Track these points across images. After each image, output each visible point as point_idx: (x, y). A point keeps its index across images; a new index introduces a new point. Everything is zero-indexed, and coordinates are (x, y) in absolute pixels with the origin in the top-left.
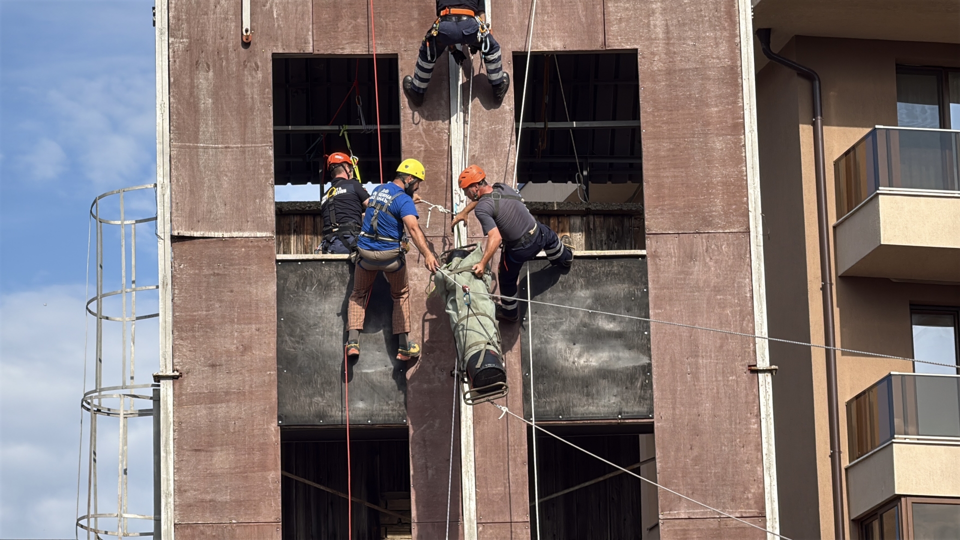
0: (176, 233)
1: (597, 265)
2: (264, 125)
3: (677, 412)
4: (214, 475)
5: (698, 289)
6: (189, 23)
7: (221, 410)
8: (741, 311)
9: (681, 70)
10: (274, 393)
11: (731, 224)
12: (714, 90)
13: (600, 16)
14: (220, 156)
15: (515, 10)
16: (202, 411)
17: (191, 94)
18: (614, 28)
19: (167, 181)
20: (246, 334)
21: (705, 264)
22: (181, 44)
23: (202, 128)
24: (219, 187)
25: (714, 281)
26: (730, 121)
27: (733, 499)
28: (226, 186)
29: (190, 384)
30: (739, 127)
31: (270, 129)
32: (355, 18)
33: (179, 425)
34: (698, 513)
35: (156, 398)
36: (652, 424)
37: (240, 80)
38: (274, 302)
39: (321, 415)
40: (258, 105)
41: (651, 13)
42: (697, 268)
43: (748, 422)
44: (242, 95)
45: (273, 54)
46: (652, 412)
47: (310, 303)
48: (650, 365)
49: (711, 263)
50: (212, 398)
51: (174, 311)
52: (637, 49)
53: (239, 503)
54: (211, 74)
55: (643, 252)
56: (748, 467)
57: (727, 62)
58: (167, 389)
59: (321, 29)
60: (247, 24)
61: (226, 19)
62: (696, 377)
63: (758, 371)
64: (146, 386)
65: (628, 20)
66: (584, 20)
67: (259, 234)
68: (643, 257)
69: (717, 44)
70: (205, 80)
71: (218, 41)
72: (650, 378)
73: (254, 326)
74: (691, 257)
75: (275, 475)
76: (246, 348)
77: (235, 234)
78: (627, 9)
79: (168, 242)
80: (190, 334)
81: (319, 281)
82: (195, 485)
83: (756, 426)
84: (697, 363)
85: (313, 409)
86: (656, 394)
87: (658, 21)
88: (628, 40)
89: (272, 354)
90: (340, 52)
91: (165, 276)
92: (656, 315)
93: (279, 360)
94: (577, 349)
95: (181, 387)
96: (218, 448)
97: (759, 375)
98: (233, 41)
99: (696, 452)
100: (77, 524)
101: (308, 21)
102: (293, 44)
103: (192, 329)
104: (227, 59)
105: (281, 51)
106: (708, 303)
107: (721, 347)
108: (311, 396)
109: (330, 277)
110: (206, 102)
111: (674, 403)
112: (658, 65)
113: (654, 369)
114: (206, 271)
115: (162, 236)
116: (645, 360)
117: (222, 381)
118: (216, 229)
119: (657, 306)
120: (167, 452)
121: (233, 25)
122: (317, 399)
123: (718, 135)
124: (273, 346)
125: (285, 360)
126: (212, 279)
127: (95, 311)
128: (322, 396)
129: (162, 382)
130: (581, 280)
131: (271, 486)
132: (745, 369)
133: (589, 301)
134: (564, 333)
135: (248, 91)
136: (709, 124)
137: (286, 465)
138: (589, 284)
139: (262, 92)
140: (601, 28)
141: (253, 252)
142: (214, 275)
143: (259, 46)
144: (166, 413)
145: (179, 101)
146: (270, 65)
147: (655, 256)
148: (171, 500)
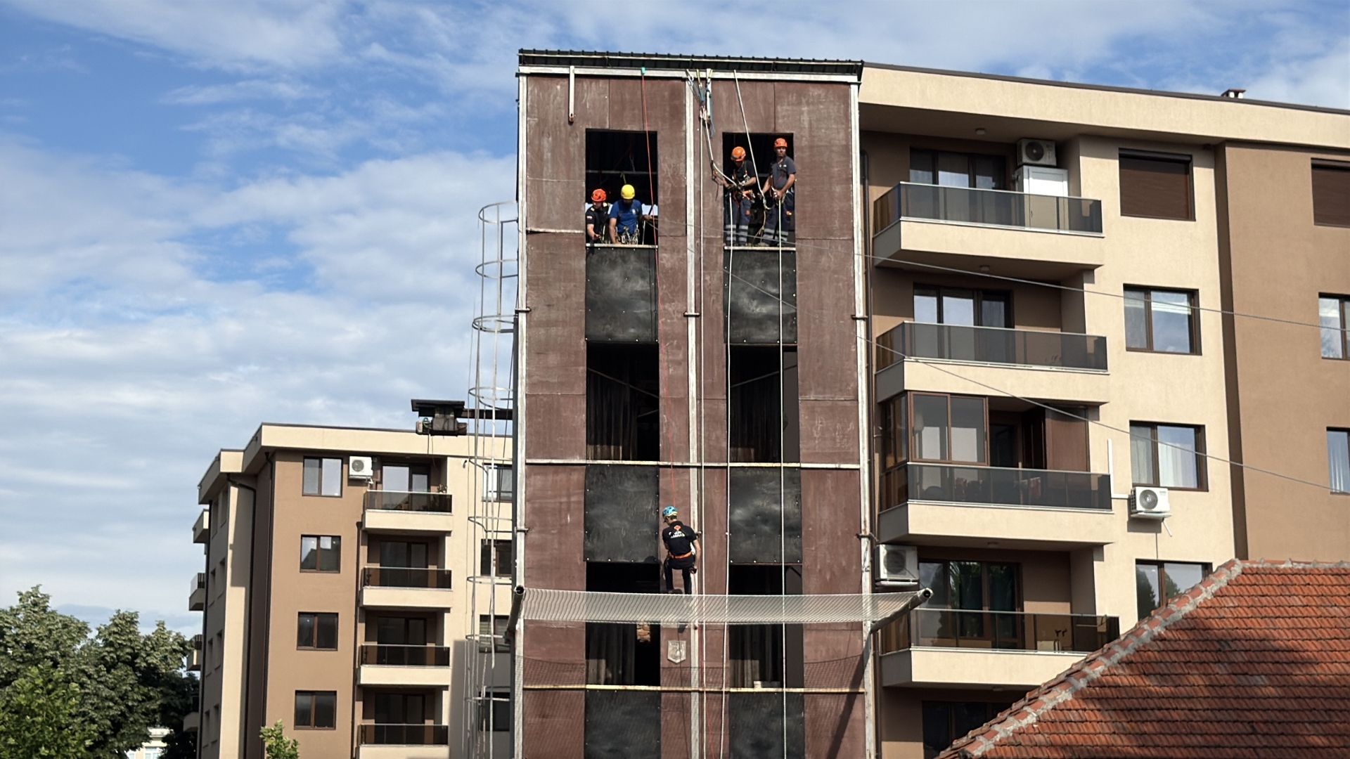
0: (529, 229)
1: (768, 255)
2: (580, 169)
3: (811, 340)
4: (548, 368)
5: (825, 271)
6: (538, 109)
7: (553, 330)
8: (848, 285)
9: (818, 146)
10: (583, 322)
11: (844, 235)
12: (836, 158)
13: (772, 114)
14: (555, 187)
15: (725, 109)
16: (542, 331)
17: (539, 149)
18: (780, 121)
19: (525, 199)
20: (568, 289)
21: (828, 257)
22: (534, 121)
23: (545, 169)
24: (554, 203)
25: (833, 267)
26: (844, 176)
27: (841, 390)
28: (558, 202)
29: (536, 315)
30: (850, 180)
31: (584, 172)
32: (634, 110)
33: (529, 338)
34: (821, 397)
35: (516, 323)
36: (796, 347)
37: (567, 143)
38: (584, 271)
39: (610, 336)
40: (577, 158)
41: (802, 113)
42: (824, 259)
43: (850, 347)
44: (568, 151)
45: (587, 129)
46: (796, 340)
47: (604, 271)
48: (796, 314)
49: (832, 257)
50: (548, 324)
51: (527, 273)
52: (792, 134)
53: (562, 384)
54: (550, 139)
55: (794, 249)
56: (849, 372)
57: (844, 143)
58: (522, 318)
59: (615, 116)
60: (572, 111)
61: (560, 108)
62: (821, 322)
63: (856, 319)
64: (510, 316)
65: (788, 117)
66: (763, 115)
67: (576, 232)
68: (794, 252)
69: (838, 132)
70: (547, 142)
71: (555, 120)
72: (796, 321)
73: (572, 284)
74: (821, 252)
75: (582, 369)
76: (568, 296)
77: (563, 231)
78: (787, 110)
79: (525, 234)
80: (536, 287)
81: (610, 259)
82: (537, 373)
83: (854, 350)
84: (822, 313)
85: (605, 332)
86: (799, 330)
87: (805, 118)
88: (788, 128)
89: (583, 300)
90: (624, 129)
91: (522, 254)
92: (801, 285)
93: (586, 305)
94: (755, 303)
95: (531, 316)
96: (551, 352)
97: (858, 321)
98: (564, 121)
99: (820, 363)
100: (469, 393)
101: (607, 110)
102: (597, 123)
103: (538, 285)
104: (560, 131)
105: (591, 127)
106: (830, 278)
107: (836, 304)
108: (605, 325)
109: (616, 258)
110: (548, 155)
111: (809, 335)
112: (805, 143)
113: (798, 316)
114: (546, 251)
115: (520, 229)
116: (793, 311)
117: (553, 315)
118: (552, 228)
119: (800, 280)
120: (522, 354)
121: (563, 111)
122: (608, 326)
123: (837, 184)
124: (583, 296)
125: (589, 303)
126: (549, 256)
127: (481, 272)
128: (610, 325)
129: (520, 314)
130: (758, 264)
131: (581, 375)
132: (849, 317)
133: (762, 276)
134: (748, 293)
135: (571, 149)
136: (833, 177)
137: (590, 364)
138: (761, 267)
139: (580, 151)
140: (773, 120)
141: (573, 241)
142: (551, 254)
143: (577, 125)
144: (522, 332)
145: (532, 154)
146: (584, 135)
147: (800, 251)
148: (524, 381)
